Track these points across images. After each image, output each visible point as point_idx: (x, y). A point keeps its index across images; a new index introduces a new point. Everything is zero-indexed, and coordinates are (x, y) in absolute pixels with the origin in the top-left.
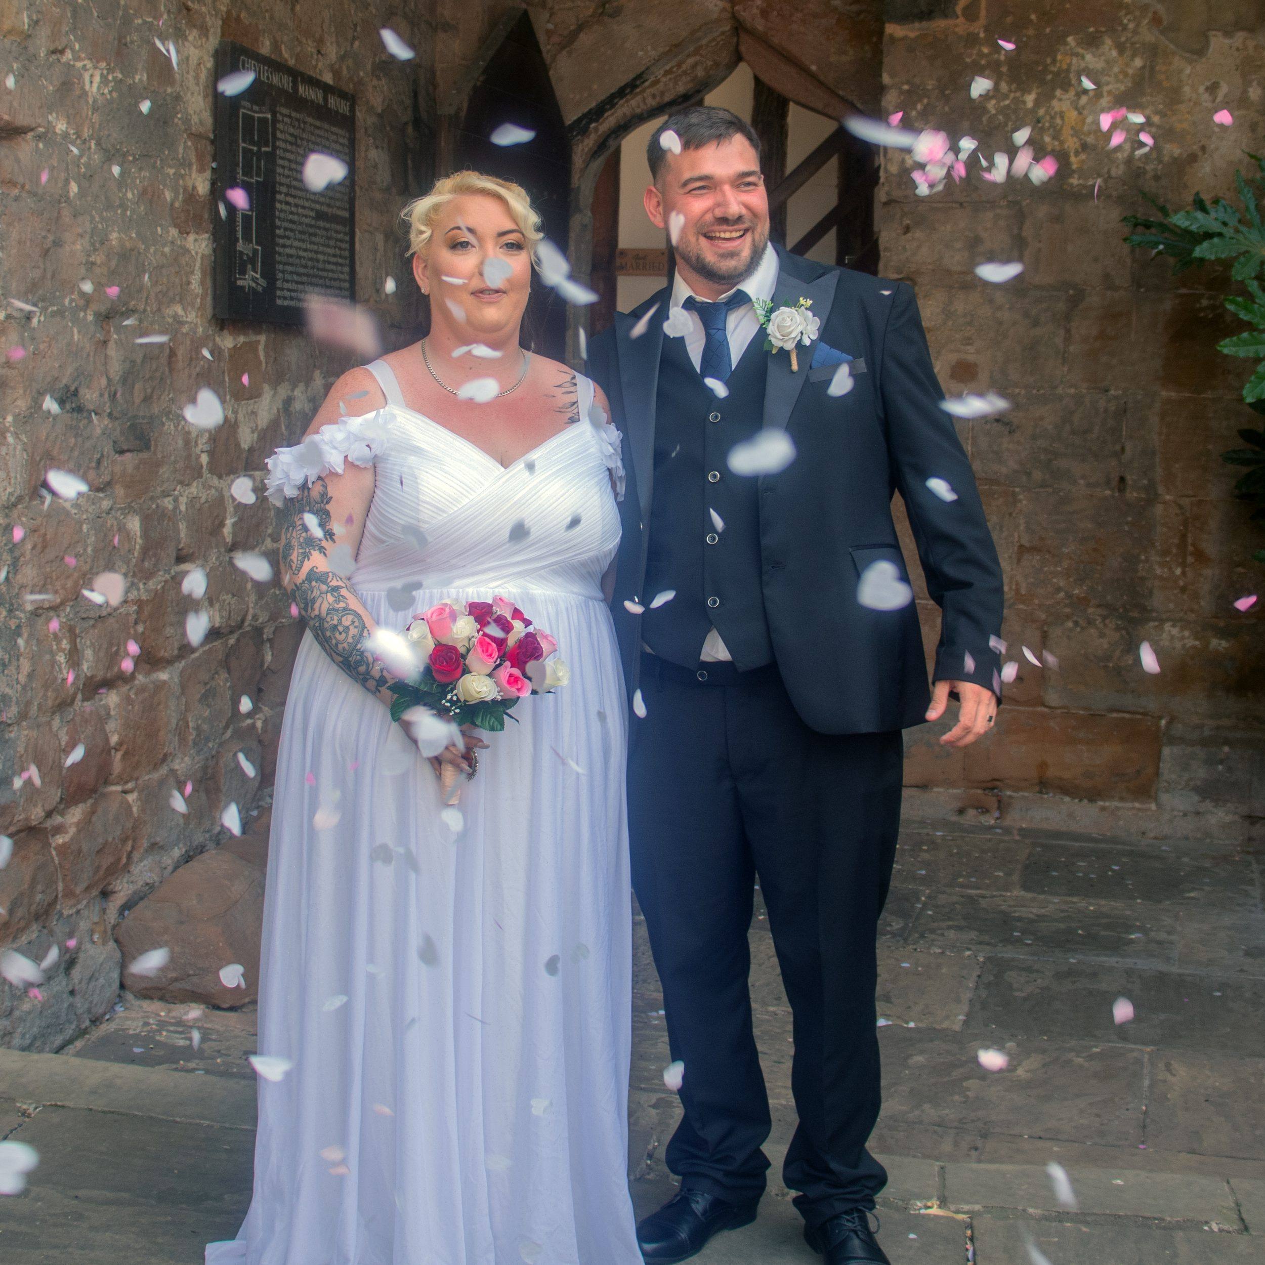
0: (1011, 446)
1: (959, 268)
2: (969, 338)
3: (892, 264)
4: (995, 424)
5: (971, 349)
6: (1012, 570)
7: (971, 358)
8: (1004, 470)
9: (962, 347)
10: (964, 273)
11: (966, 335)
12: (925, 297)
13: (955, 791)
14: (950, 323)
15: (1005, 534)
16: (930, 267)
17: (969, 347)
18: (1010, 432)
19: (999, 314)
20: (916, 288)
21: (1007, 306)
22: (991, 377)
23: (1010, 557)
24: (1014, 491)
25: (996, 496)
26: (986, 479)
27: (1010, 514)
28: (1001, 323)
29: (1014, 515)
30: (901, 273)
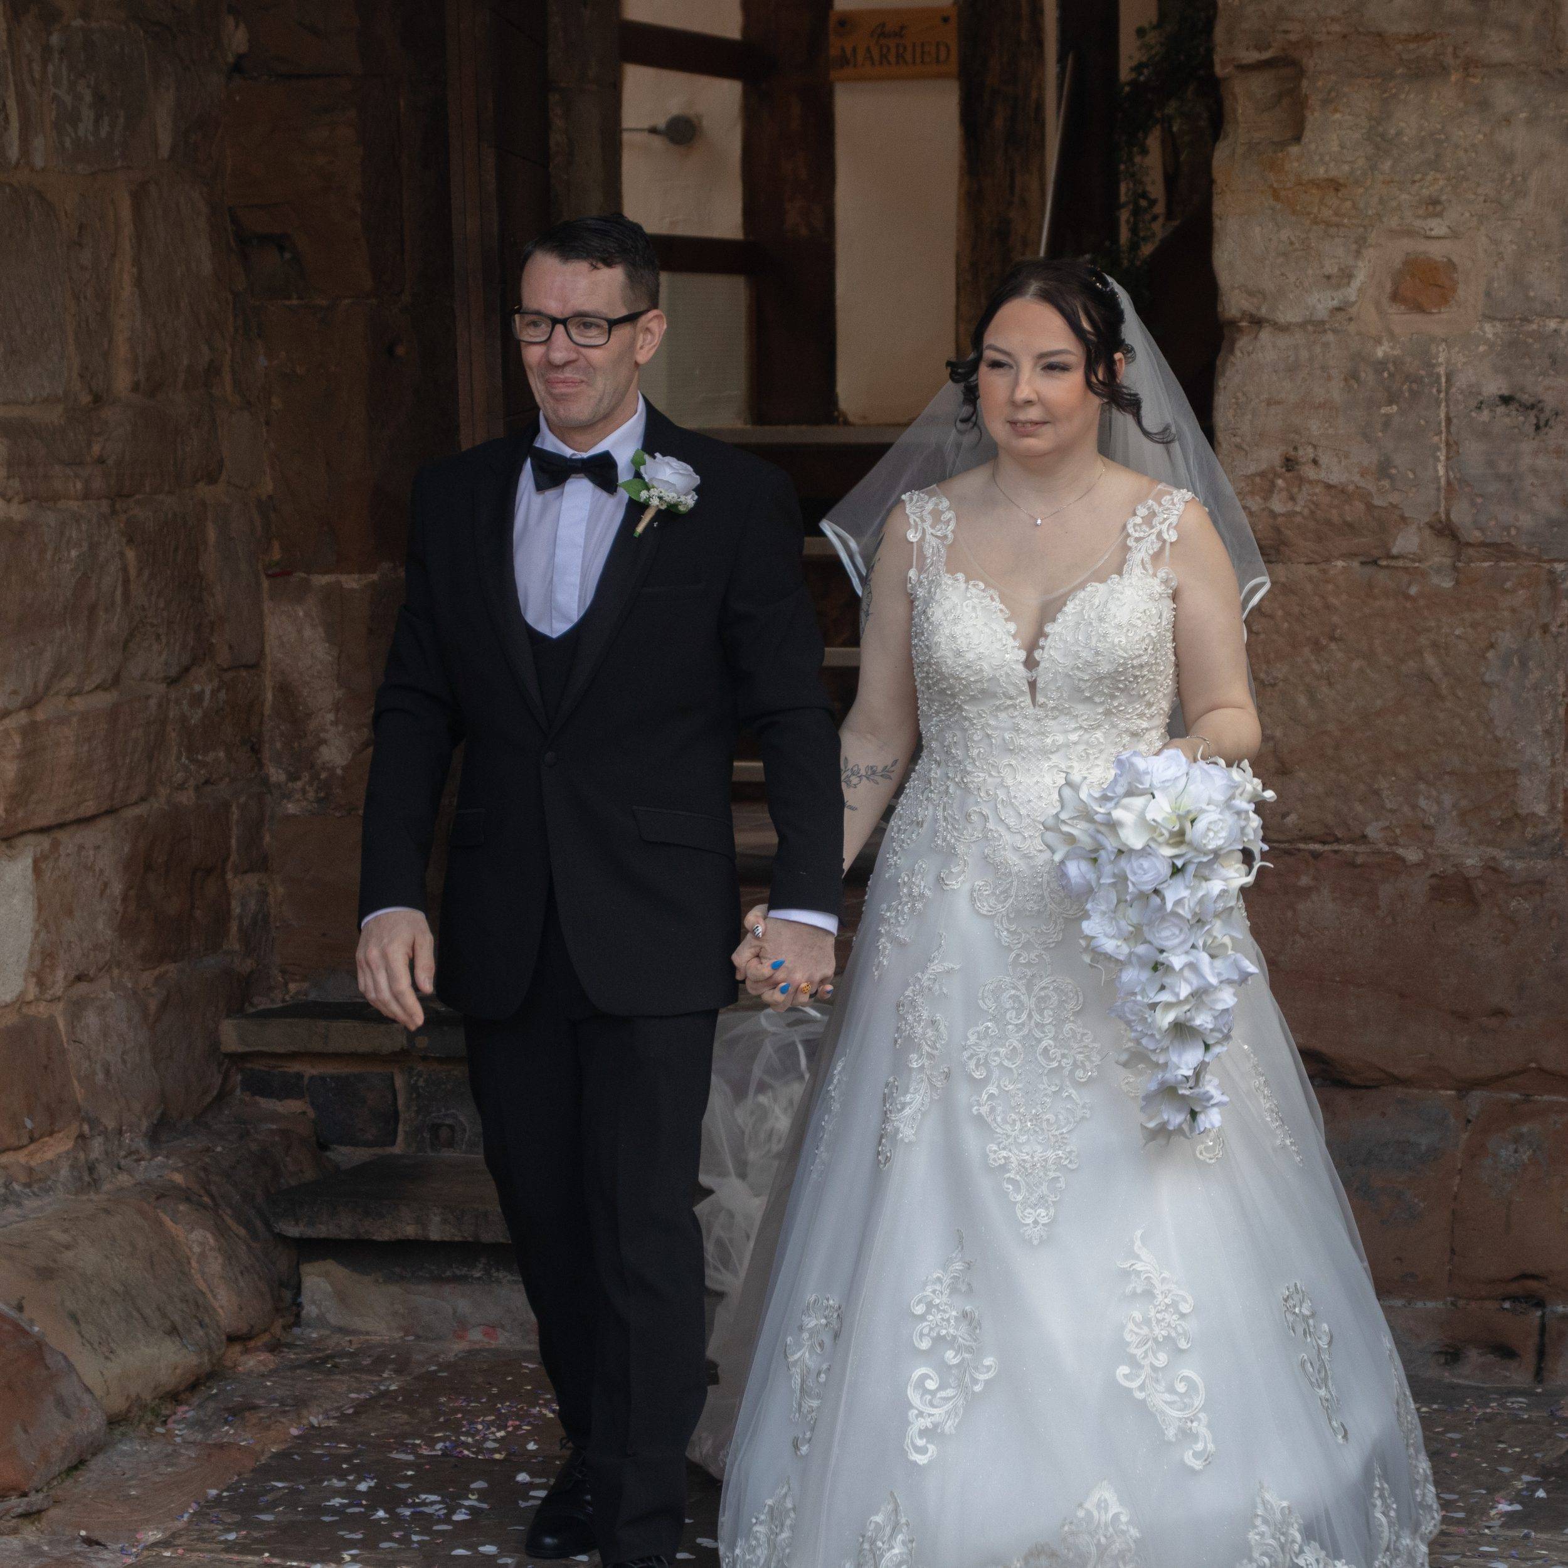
0: (1541, 462)
1: (1405, 28)
2: (1435, 202)
3: (1245, 26)
4: (1501, 410)
5: (1438, 227)
6: (1553, 761)
7: (1436, 251)
8: (1526, 520)
9: (1418, 223)
10: (1417, 38)
11: (1425, 192)
12: (1325, 102)
13: (1430, 1305)
14: (1387, 165)
15: (1535, 675)
16: (1336, 28)
17: (1433, 223)
18: (1538, 427)
19: (1503, 137)
20: (1305, 83)
21: (1523, 115)
22: (1488, 294)
23: (1548, 733)
24: (1551, 572)
25: (1508, 585)
26: (1484, 544)
27: (1545, 629)
28: (1508, 159)
29: (1554, 629)
30: (1269, 46)
